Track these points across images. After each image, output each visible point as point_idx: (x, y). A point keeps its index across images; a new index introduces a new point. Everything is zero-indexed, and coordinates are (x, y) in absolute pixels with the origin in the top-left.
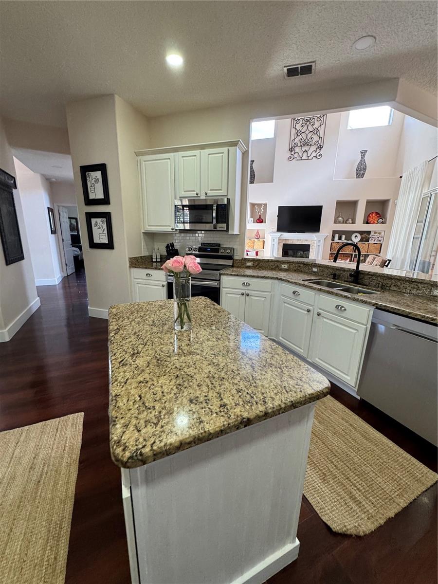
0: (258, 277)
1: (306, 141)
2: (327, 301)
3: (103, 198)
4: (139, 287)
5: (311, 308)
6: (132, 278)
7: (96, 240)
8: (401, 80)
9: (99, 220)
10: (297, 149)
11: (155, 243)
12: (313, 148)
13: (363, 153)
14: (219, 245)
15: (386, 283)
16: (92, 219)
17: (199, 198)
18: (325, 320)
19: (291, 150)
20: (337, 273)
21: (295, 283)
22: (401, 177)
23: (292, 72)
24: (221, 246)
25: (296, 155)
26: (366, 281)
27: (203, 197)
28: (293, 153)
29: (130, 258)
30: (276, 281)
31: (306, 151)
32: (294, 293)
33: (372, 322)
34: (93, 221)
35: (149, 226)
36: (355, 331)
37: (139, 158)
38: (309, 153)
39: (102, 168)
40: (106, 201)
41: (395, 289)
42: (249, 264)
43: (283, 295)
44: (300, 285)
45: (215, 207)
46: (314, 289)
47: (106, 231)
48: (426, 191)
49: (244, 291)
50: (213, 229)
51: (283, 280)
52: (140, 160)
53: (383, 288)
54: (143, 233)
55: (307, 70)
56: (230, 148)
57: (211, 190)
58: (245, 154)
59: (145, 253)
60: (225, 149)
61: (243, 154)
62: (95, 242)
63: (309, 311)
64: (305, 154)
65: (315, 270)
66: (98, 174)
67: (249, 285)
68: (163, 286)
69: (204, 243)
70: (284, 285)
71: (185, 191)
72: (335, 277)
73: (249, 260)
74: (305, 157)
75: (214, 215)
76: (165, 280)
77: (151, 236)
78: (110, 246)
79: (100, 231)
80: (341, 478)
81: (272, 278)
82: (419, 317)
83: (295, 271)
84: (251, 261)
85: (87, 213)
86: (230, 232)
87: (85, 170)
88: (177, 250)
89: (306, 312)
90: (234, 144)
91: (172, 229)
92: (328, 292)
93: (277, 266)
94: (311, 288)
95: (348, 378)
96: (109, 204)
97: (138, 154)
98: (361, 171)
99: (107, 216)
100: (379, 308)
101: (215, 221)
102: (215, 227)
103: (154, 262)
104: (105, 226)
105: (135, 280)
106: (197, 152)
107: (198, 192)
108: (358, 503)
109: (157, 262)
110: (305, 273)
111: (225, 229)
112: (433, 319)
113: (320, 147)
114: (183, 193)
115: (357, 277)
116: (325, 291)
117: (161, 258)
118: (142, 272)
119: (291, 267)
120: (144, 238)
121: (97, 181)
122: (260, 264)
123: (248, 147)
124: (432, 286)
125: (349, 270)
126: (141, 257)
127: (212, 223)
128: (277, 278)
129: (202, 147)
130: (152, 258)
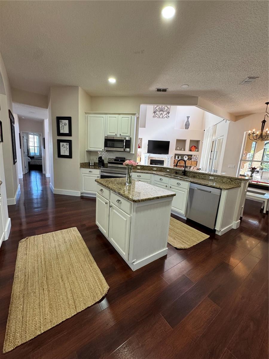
0: (144, 173)
1: (162, 109)
2: (174, 182)
3: (68, 133)
4: (84, 177)
5: (167, 185)
6: (81, 173)
7: (62, 153)
8: (199, 97)
9: (65, 144)
10: (157, 112)
11: (91, 157)
12: (165, 113)
13: (188, 117)
14: (125, 158)
15: (195, 175)
16: (61, 143)
17: (116, 136)
18: (173, 189)
19: (154, 112)
20: (177, 171)
21: (161, 175)
22: (204, 130)
23: (159, 90)
24: (126, 159)
25: (157, 115)
26: (188, 174)
27: (118, 136)
28: (155, 114)
29: (81, 163)
30: (152, 175)
31: (162, 114)
32: (160, 179)
33: (190, 188)
34: (61, 144)
35: (90, 148)
36: (184, 192)
37: (87, 115)
38: (163, 115)
39: (69, 119)
40: (70, 134)
41: (198, 177)
42: (139, 167)
43: (155, 181)
44: (163, 176)
45: (125, 141)
46: (169, 177)
47: (68, 149)
48: (214, 138)
49: (138, 179)
50: (123, 151)
51: (156, 174)
52: (87, 116)
53: (194, 177)
54: (87, 151)
55: (165, 90)
56: (132, 116)
57: (122, 133)
58: (138, 118)
59: (86, 161)
60: (130, 116)
61: (137, 118)
62: (61, 154)
63: (166, 186)
64: (161, 115)
65: (168, 170)
66: (67, 122)
67: (140, 176)
68: (98, 177)
69: (117, 157)
70: (156, 176)
71: (110, 133)
72: (176, 173)
73: (139, 166)
74: (161, 117)
75: (124, 144)
76: (99, 174)
77: (89, 152)
78: (70, 156)
79: (65, 149)
80: (180, 238)
81: (151, 173)
82: (203, 184)
83: (160, 171)
84: (140, 166)
85: (58, 140)
86: (131, 153)
87: (59, 119)
88: (103, 160)
89: (165, 187)
90: (134, 114)
91: (103, 150)
92: (174, 178)
93: (152, 169)
94: (167, 177)
95: (182, 211)
96: (71, 136)
97: (86, 113)
98: (187, 126)
99: (70, 142)
100: (192, 182)
101: (124, 147)
102: (124, 150)
103: (91, 166)
104: (68, 147)
105: (82, 174)
106: (117, 116)
107: (116, 133)
108: (185, 243)
109: (92, 166)
110: (164, 172)
111: (129, 151)
112: (207, 185)
113: (168, 113)
114: (109, 133)
115: (185, 173)
116: (173, 178)
117: (94, 164)
118: (87, 170)
119: (158, 169)
120: (87, 154)
121: (65, 124)
122: (143, 168)
123: (139, 115)
124: (210, 175)
125: (182, 170)
126: (85, 163)
127: (123, 148)
128: (153, 174)
129: (119, 114)
130: (90, 164)
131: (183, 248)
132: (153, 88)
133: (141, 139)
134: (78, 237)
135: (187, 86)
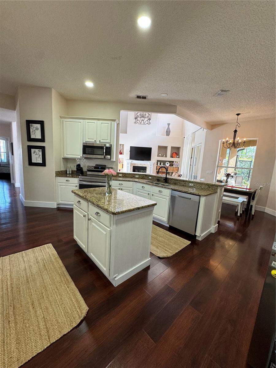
0: (126, 181)
1: (143, 115)
2: (156, 189)
3: (41, 138)
4: (61, 187)
5: (149, 193)
6: (57, 183)
8: (178, 107)
9: (37, 150)
10: (139, 119)
11: (68, 164)
12: (146, 119)
13: (169, 124)
14: (105, 165)
15: (176, 182)
16: (32, 149)
17: (95, 143)
18: (155, 197)
19: (136, 118)
20: (159, 179)
21: (143, 183)
22: (184, 137)
23: (138, 97)
24: (106, 166)
25: (138, 121)
26: (170, 182)
27: (98, 142)
28: (137, 120)
29: (56, 172)
30: (134, 182)
31: (143, 120)
32: (142, 187)
33: (171, 196)
34: (33, 150)
35: (66, 154)
36: (166, 200)
37: (62, 119)
38: (145, 121)
39: (42, 123)
40: (43, 140)
41: (179, 184)
42: (120, 175)
43: (137, 189)
44: (145, 183)
45: (105, 148)
46: (150, 185)
47: (41, 156)
48: (193, 145)
49: (120, 188)
50: (103, 158)
51: (138, 182)
52: (63, 121)
53: (175, 184)
54: (63, 158)
55: (144, 98)
56: (112, 122)
57: (102, 140)
58: (118, 124)
59: (63, 169)
60: (109, 122)
61: (117, 124)
62: (33, 162)
63: (149, 194)
64: (143, 121)
65: (150, 178)
66: (39, 126)
67: (122, 184)
68: (76, 186)
69: (97, 165)
70: (138, 184)
71: (88, 139)
72: (158, 180)
73: (120, 173)
74: (142, 123)
75: (104, 151)
76: (77, 183)
77: (66, 160)
78: (43, 164)
79: (37, 156)
80: (163, 247)
81: (132, 181)
82: (184, 192)
83: (142, 178)
84: (121, 174)
85: (28, 146)
86: (112, 160)
87: (29, 123)
88: (82, 168)
89: (147, 195)
90: (114, 120)
91: (81, 157)
92: (156, 186)
93: (134, 176)
94: (149, 184)
95: (164, 219)
96: (45, 142)
97: (61, 117)
98: (168, 133)
99: (43, 149)
100: (173, 190)
101: (104, 154)
102: (105, 157)
103: (68, 174)
104: (41, 153)
105: (58, 183)
106: (95, 121)
107: (96, 140)
108: (168, 251)
109: (69, 174)
110: (146, 179)
111: (110, 158)
112: (187, 192)
113: (150, 119)
114: (87, 139)
115: (166, 180)
116: (155, 185)
117: (72, 172)
118: (63, 179)
119: (140, 176)
120: (63, 161)
121: (37, 129)
122: (125, 175)
123: (119, 122)
124: (189, 182)
125: (163, 177)
126: (61, 171)
127: (103, 155)
128: (135, 181)
129: (98, 120)
130: (67, 172)
131: (166, 257)
132: (133, 94)
133: (123, 145)
134: (53, 254)
135: (166, 95)
